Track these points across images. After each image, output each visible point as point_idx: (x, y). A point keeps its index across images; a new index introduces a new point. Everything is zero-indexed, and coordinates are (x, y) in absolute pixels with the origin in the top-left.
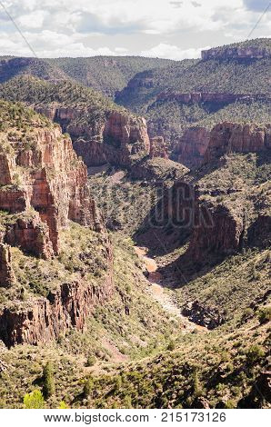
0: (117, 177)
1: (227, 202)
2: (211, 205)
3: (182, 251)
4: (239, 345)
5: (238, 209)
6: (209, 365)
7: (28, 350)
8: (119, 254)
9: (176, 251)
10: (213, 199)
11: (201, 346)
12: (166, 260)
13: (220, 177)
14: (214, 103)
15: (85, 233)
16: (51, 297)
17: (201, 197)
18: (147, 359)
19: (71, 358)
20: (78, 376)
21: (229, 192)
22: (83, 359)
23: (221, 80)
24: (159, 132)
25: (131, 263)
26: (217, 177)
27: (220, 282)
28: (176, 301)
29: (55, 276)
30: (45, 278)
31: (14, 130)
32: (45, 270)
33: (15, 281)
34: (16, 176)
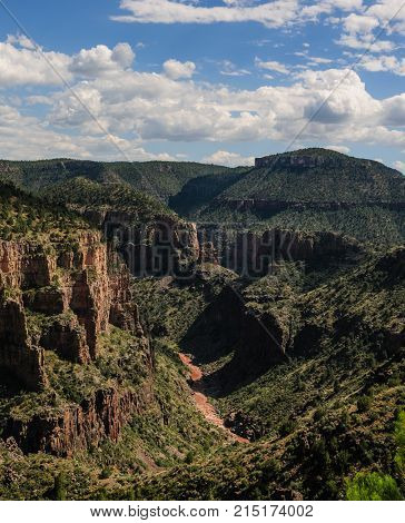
0: (164, 282)
1: (273, 309)
2: (258, 312)
3: (228, 359)
4: (257, 459)
5: (284, 316)
6: (225, 480)
7: (41, 459)
8: (162, 361)
9: (222, 359)
10: (260, 306)
11: (218, 459)
12: (211, 368)
13: (269, 283)
14: (265, 210)
15: (127, 340)
16: (85, 405)
17: (248, 305)
18: (163, 472)
19: (84, 468)
20: (91, 489)
21: (277, 299)
22: (98, 471)
23: (275, 187)
25: (174, 370)
26: (265, 284)
27: (264, 392)
28: (219, 411)
29: (90, 382)
30: (80, 383)
31: (57, 231)
32: (80, 375)
33: (47, 386)
34: (55, 278)
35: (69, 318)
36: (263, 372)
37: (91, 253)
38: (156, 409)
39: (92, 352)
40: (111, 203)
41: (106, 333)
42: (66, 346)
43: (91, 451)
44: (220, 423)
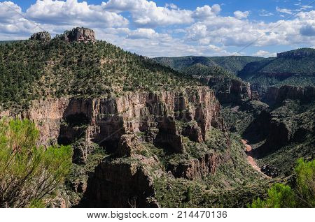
0: (235, 109)
1: (284, 121)
2: (277, 122)
3: (263, 142)
5: (289, 124)
6: (259, 193)
8: (234, 143)
9: (260, 142)
10: (278, 120)
11: (257, 184)
12: (256, 146)
13: (283, 110)
14: (282, 77)
15: (218, 133)
16: (200, 159)
17: (273, 119)
18: (233, 188)
19: (200, 185)
20: (202, 193)
21: (286, 116)
22: (206, 187)
23: (286, 66)
24: (257, 89)
25: (239, 147)
26: (281, 110)
27: (279, 157)
28: (259, 165)
29: (203, 150)
30: (198, 150)
31: (188, 87)
32: (198, 147)
33: (185, 151)
34: (188, 107)
35: (194, 123)
36: (279, 148)
37: (204, 96)
38: (231, 162)
39: (204, 138)
40: (212, 74)
41: (209, 130)
42: (193, 135)
43: (203, 178)
44: (259, 170)
